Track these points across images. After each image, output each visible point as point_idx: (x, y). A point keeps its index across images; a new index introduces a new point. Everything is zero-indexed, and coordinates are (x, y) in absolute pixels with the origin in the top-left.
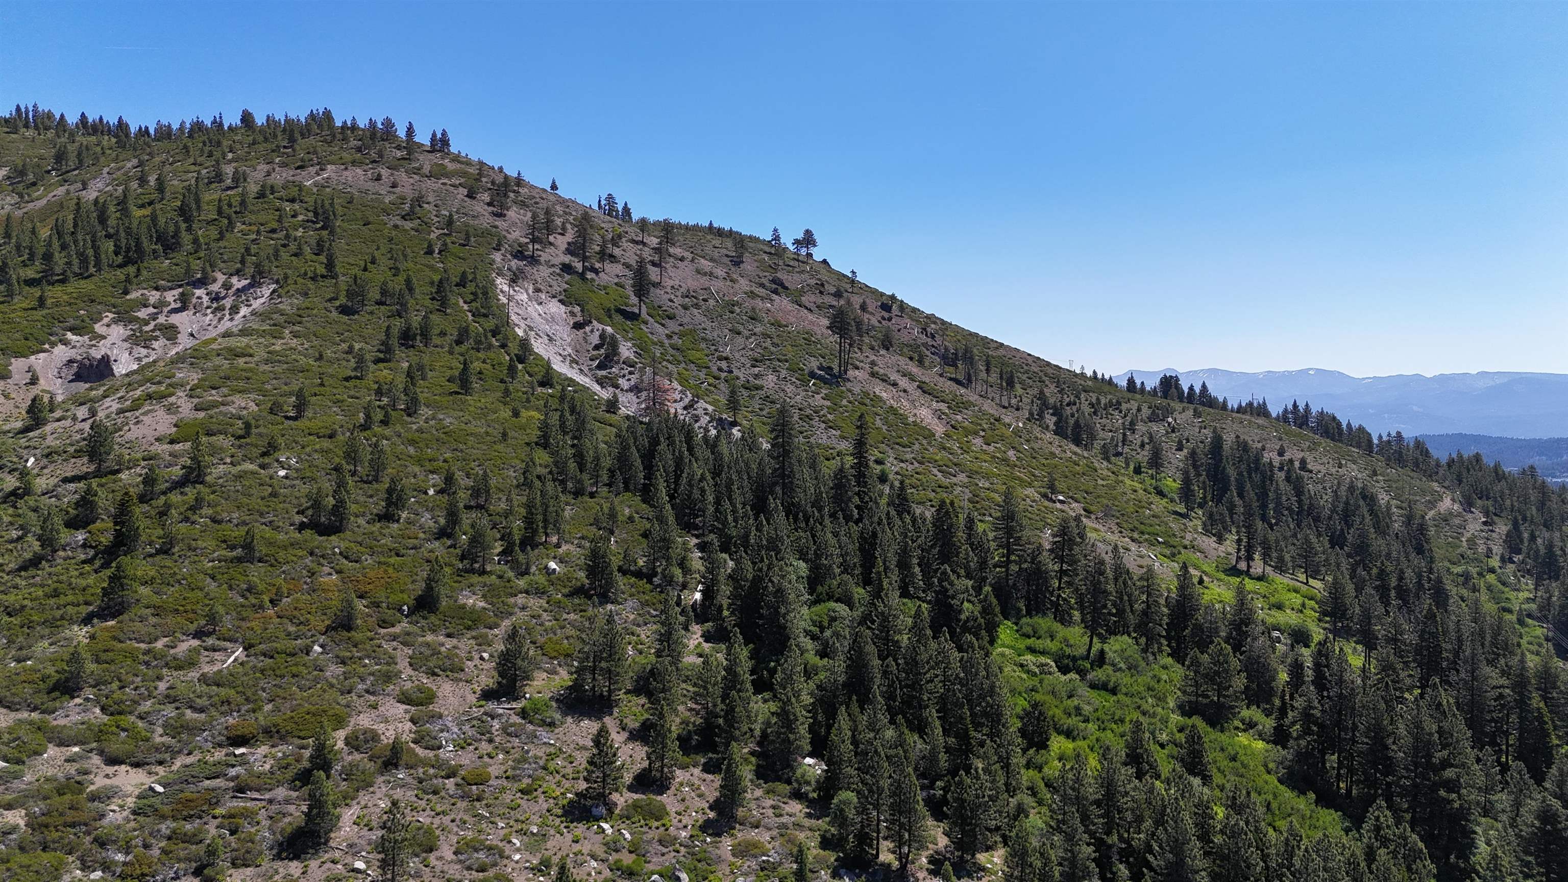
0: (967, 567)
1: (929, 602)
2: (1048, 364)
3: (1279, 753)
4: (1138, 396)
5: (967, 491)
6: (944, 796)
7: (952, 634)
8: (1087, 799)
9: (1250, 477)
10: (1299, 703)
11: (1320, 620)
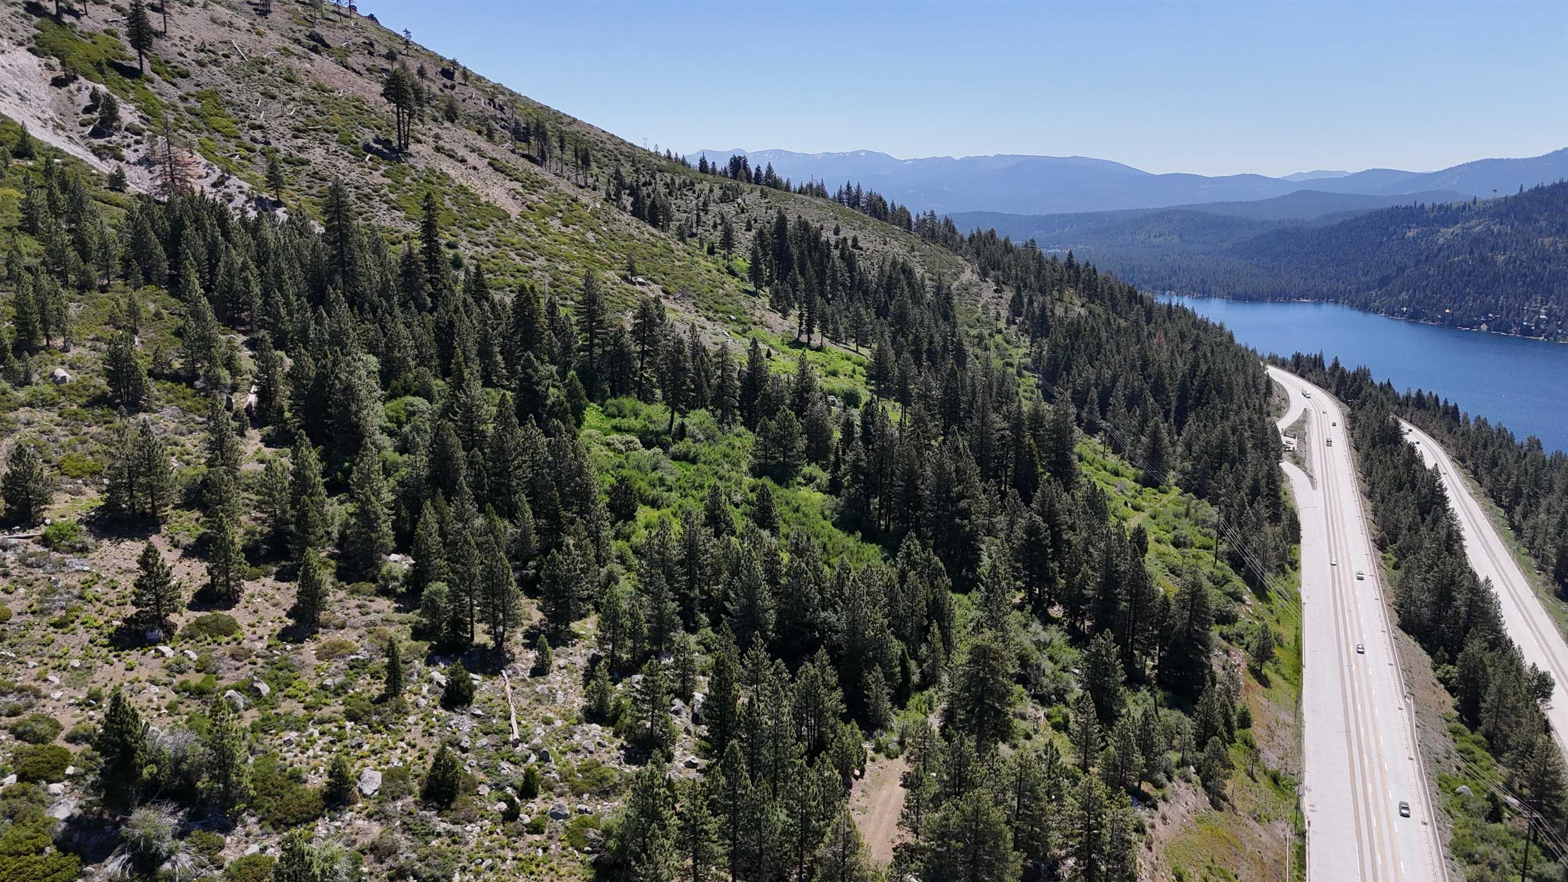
0: (550, 353)
1: (513, 390)
2: (623, 142)
3: (832, 501)
4: (710, 177)
5: (547, 275)
6: (537, 575)
7: (539, 419)
8: (671, 560)
9: (810, 255)
10: (850, 457)
11: (867, 383)
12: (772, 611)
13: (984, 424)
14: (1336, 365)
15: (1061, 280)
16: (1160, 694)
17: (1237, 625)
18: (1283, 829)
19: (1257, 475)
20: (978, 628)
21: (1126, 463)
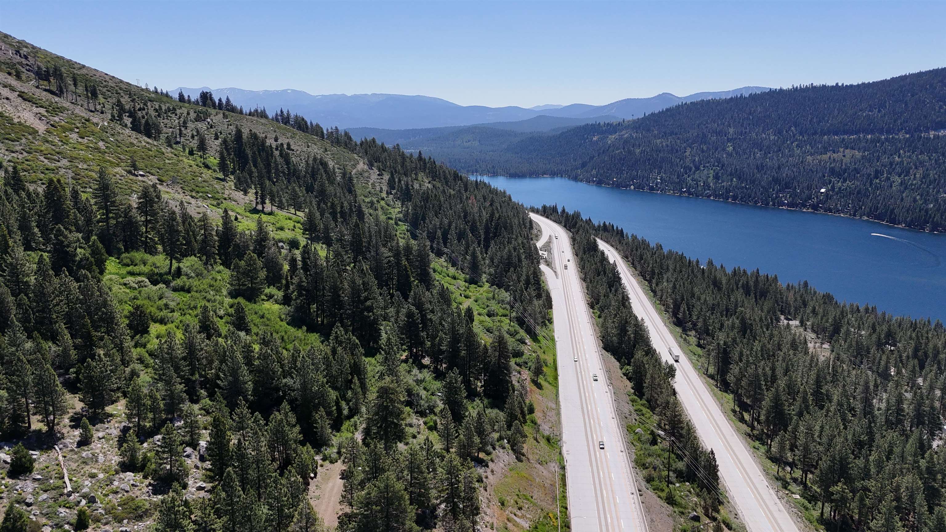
0: (76, 225)
1: (49, 252)
2: (121, 81)
3: (287, 309)
4: (187, 105)
5: (70, 171)
7: (70, 271)
8: (177, 358)
9: (260, 155)
10: (295, 280)
11: (303, 234)
12: (250, 383)
13: (377, 254)
14: (564, 211)
15: (416, 168)
16: (486, 401)
17: (524, 357)
18: (554, 467)
19: (528, 273)
20: (382, 376)
21: (460, 271)
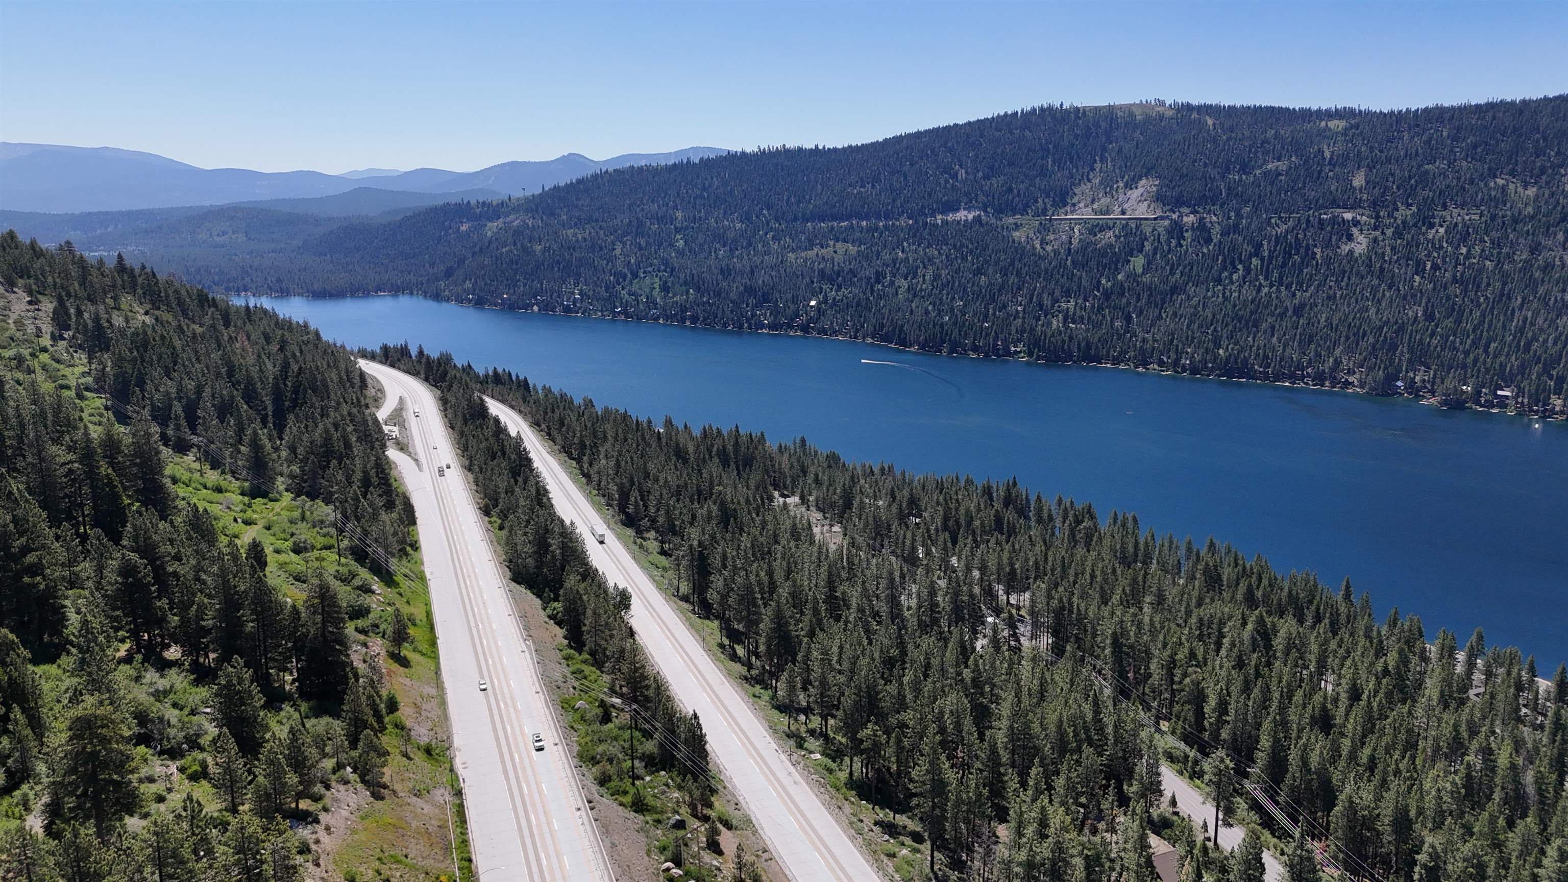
13: (42, 460)
14: (421, 353)
15: (114, 286)
16: (304, 706)
17: (371, 616)
19: (365, 466)
20: (76, 697)
21: (229, 477)
